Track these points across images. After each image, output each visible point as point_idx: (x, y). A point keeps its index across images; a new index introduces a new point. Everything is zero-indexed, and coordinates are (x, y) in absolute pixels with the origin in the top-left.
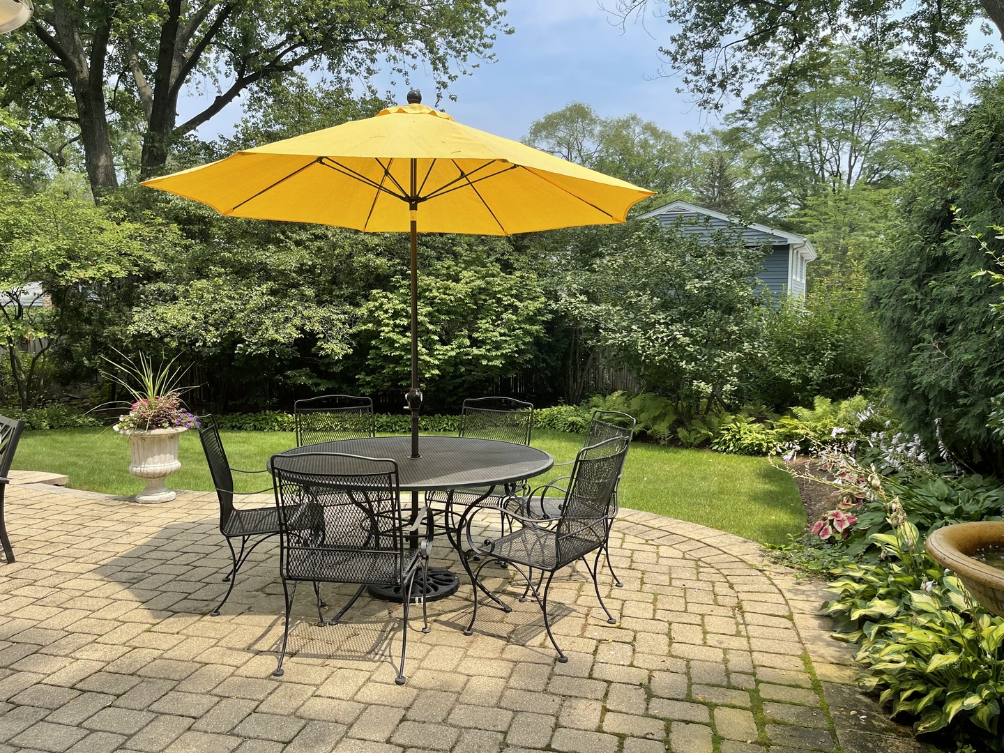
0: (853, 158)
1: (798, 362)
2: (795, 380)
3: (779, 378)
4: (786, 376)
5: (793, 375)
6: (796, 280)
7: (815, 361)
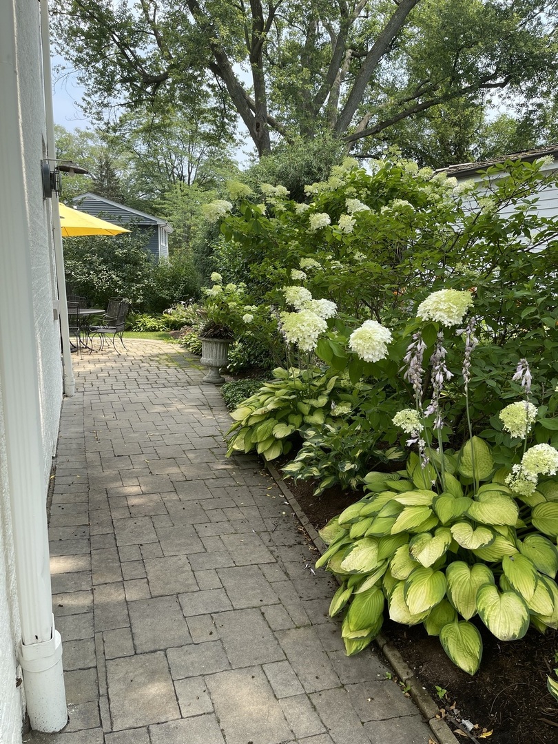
0: (190, 168)
1: (169, 289)
2: (168, 297)
3: (161, 297)
4: (164, 296)
5: (167, 295)
6: (163, 246)
7: (176, 289)
